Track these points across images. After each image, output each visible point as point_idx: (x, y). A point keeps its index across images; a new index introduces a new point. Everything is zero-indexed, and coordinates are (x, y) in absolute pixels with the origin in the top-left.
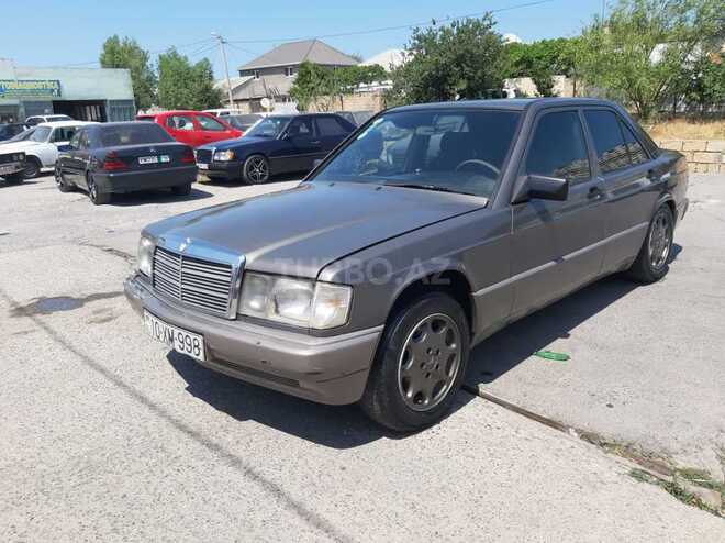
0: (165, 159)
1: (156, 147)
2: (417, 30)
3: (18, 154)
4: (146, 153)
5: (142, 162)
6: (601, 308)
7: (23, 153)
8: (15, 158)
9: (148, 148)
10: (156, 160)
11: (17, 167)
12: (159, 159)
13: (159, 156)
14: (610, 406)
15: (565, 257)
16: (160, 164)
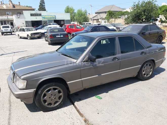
0: (62, 36)
1: (60, 34)
2: (135, 3)
4: (58, 35)
5: (57, 37)
7: (41, 32)
8: (39, 33)
9: (58, 34)
10: (60, 36)
11: (39, 35)
12: (61, 36)
13: (61, 35)
14: (98, 113)
15: (102, 75)
16: (61, 37)
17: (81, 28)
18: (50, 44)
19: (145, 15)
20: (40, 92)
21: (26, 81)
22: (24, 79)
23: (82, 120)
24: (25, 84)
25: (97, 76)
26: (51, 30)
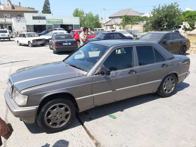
0: (70, 44)
1: (67, 41)
2: (155, 7)
3: (43, 39)
4: (65, 42)
5: (64, 44)
6: (141, 103)
7: (45, 39)
8: (43, 40)
10: (66, 44)
11: (43, 42)
12: (68, 44)
13: (68, 43)
14: (112, 136)
15: (117, 90)
17: (92, 35)
18: (55, 53)
19: (166, 21)
20: (43, 110)
21: (27, 96)
22: (24, 94)
23: (93, 143)
24: (26, 100)
25: (111, 91)
26: (57, 37)
